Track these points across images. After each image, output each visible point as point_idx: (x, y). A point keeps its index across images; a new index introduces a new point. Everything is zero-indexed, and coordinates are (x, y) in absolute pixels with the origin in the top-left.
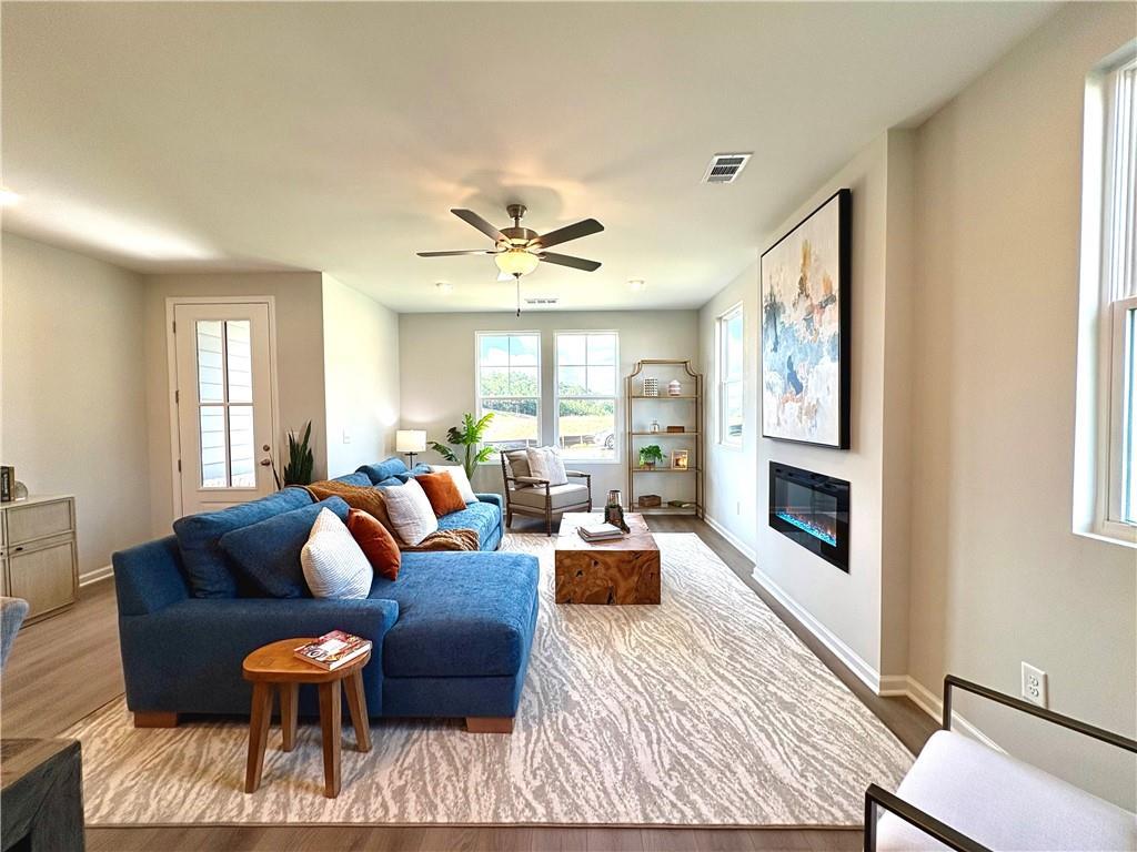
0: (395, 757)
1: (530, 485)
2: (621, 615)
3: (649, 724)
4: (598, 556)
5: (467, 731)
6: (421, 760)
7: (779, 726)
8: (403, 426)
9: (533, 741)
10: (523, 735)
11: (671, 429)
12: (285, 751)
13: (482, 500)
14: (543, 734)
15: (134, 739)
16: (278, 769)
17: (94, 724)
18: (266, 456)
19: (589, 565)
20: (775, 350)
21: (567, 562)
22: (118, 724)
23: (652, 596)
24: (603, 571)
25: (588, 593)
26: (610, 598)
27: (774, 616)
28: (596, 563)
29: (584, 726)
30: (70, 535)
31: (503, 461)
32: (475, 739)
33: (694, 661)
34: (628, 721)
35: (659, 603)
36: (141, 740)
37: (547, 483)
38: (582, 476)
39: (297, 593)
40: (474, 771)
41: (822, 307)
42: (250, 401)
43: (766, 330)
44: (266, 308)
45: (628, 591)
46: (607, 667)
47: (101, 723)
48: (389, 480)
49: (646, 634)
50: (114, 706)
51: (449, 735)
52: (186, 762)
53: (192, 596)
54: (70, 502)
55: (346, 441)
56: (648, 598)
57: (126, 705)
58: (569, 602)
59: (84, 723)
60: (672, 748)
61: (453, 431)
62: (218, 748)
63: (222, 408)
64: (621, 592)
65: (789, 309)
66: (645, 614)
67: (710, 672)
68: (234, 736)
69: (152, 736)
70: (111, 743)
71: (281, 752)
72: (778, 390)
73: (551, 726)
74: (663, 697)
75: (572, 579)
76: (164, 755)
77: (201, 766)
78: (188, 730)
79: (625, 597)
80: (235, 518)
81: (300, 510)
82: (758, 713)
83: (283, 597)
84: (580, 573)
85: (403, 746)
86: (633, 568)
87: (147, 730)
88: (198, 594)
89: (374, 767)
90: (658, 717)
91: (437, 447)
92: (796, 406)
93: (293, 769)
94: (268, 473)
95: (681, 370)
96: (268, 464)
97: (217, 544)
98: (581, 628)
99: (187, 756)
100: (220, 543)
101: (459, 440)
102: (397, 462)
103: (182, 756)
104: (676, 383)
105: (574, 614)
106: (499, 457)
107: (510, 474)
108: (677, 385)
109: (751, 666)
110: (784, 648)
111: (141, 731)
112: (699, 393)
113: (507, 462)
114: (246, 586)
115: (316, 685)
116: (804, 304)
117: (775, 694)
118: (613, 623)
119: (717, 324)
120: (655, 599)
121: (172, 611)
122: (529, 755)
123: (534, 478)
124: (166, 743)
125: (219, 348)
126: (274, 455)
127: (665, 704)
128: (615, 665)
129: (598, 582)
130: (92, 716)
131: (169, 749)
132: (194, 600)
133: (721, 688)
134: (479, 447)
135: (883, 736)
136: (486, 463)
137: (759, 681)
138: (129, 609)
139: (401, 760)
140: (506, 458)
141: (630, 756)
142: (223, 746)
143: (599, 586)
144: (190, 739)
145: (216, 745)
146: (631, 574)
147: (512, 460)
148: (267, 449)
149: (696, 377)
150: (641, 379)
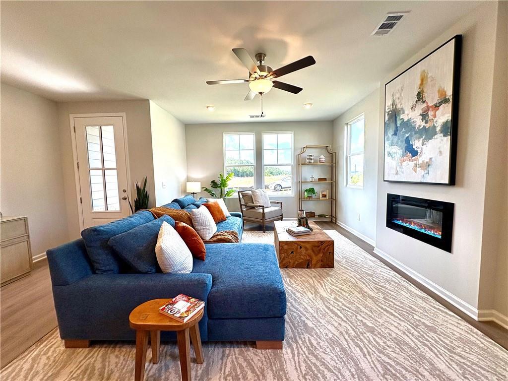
0: (219, 367)
1: (253, 208)
2: (316, 274)
3: (359, 342)
4: (301, 244)
5: (256, 348)
6: (235, 370)
7: (433, 342)
8: (188, 180)
9: (296, 355)
10: (289, 350)
11: (320, 180)
12: (154, 363)
13: (233, 215)
14: (300, 349)
15: (65, 356)
16: (152, 376)
17: (42, 346)
18: (125, 195)
19: (297, 249)
20: (395, 134)
21: (286, 247)
22: (55, 346)
23: (330, 264)
24: (304, 251)
25: (297, 263)
26: (308, 265)
27: (396, 274)
28: (301, 247)
29: (322, 344)
30: (26, 237)
31: (239, 196)
32: (262, 353)
33: (366, 300)
34: (346, 340)
35: (333, 267)
36: (69, 357)
37: (263, 206)
38: (278, 203)
39: (154, 270)
40: (268, 376)
41: (436, 107)
42: (115, 167)
43: (389, 124)
44: (121, 119)
45: (317, 262)
46: (320, 304)
47: (45, 346)
48: (189, 206)
49: (334, 285)
50: (53, 334)
51: (246, 351)
52: (97, 372)
53: (94, 273)
54: (25, 219)
55: (164, 187)
56: (328, 265)
57: (59, 335)
58: (287, 267)
59: (36, 346)
60: (379, 359)
61: (213, 182)
62: (114, 362)
63: (101, 171)
64: (314, 262)
65: (407, 111)
66: (328, 273)
67: (377, 307)
68: (123, 354)
69: (75, 354)
70: (52, 359)
71: (151, 364)
72: (398, 156)
73: (303, 344)
74: (359, 323)
75: (288, 256)
76: (83, 368)
77: (106, 375)
78: (96, 349)
79: (315, 265)
80: (115, 228)
81: (150, 223)
82: (416, 333)
83: (146, 273)
84: (292, 252)
85: (222, 359)
86: (320, 250)
87: (73, 349)
88: (97, 272)
89: (208, 374)
90: (362, 337)
91: (206, 190)
92: (412, 164)
93: (160, 376)
94: (126, 203)
95: (324, 151)
96: (125, 199)
97: (107, 244)
98: (297, 282)
99: (97, 368)
100: (108, 243)
101: (216, 186)
102: (191, 197)
103: (94, 368)
104: (322, 157)
105: (291, 274)
106: (237, 194)
107: (243, 203)
108: (324, 158)
109: (398, 304)
110: (411, 293)
111: (70, 351)
112: (334, 161)
113: (241, 197)
114: (125, 268)
115: (176, 331)
116: (421, 107)
117: (420, 320)
118: (314, 279)
119: (346, 127)
120: (331, 266)
121: (83, 283)
122: (297, 364)
123: (255, 204)
124: (84, 359)
125: (98, 142)
126: (129, 194)
127: (362, 329)
128: (324, 304)
129: (302, 257)
130: (40, 341)
131: (85, 363)
132: (95, 275)
133: (388, 317)
134: (226, 190)
135: (495, 348)
136: (230, 197)
137: (407, 313)
138: (58, 282)
139: (223, 369)
140: (240, 195)
141: (357, 365)
142: (117, 360)
143: (302, 259)
144: (98, 355)
145: (113, 359)
146: (319, 253)
147: (244, 196)
148: (125, 191)
149: (332, 154)
150: (305, 155)
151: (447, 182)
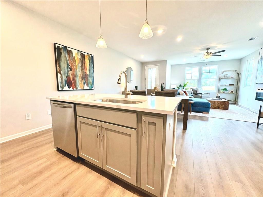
1: (197, 94)
11: (230, 85)
13: (190, 95)
23: (227, 109)
24: (217, 104)
25: (214, 107)
26: (218, 108)
35: (228, 110)
37: (201, 94)
38: (208, 93)
42: (155, 79)
43: (259, 63)
44: (158, 66)
45: (222, 107)
61: (180, 85)
63: (151, 81)
64: (220, 107)
84: (213, 104)
86: (223, 104)
95: (234, 73)
104: (233, 75)
106: (190, 89)
107: (192, 92)
112: (239, 77)
113: (192, 90)
123: (197, 93)
134: (186, 88)
143: (216, 106)
146: (223, 105)
147: (193, 90)
148: (157, 86)
149: (239, 74)
150: (224, 75)
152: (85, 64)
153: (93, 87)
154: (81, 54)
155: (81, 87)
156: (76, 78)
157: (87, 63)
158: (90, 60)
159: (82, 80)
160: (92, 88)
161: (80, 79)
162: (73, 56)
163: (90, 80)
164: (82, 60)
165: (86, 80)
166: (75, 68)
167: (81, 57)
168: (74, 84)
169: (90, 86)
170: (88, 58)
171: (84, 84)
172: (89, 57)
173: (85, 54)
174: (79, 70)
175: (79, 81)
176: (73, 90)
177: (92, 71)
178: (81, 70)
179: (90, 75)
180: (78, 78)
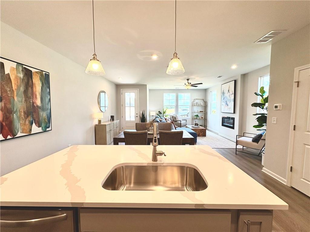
1: (176, 121)
4: (197, 129)
11: (200, 112)
18: (137, 115)
20: (224, 99)
35: (206, 136)
37: (181, 121)
38: (185, 120)
41: (231, 95)
42: (134, 106)
43: (222, 96)
44: (137, 91)
56: (204, 136)
61: (159, 112)
63: (129, 107)
64: (200, 135)
65: (226, 94)
66: (204, 138)
72: (224, 105)
91: (158, 115)
92: (227, 108)
94: (137, 118)
101: (161, 113)
104: (201, 103)
106: (170, 116)
107: (172, 119)
108: (202, 103)
112: (206, 104)
126: (138, 115)
146: (202, 132)
147: (172, 117)
148: (137, 114)
149: (205, 102)
150: (195, 102)
151: (233, 113)
152: (32, 88)
153: (49, 127)
154: (25, 70)
155: (25, 131)
156: (13, 115)
157: (36, 85)
158: (43, 82)
159: (28, 116)
160: (47, 129)
161: (23, 117)
162: (6, 73)
163: (43, 115)
164: (26, 80)
165: (35, 116)
166: (9, 95)
167: (24, 76)
168: (7, 128)
169: (43, 125)
170: (39, 78)
171: (32, 124)
172: (42, 75)
173: (33, 70)
174: (20, 99)
175: (19, 120)
176: (6, 140)
177: (47, 100)
178: (24, 99)
179: (43, 106)
180: (17, 115)
